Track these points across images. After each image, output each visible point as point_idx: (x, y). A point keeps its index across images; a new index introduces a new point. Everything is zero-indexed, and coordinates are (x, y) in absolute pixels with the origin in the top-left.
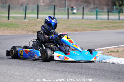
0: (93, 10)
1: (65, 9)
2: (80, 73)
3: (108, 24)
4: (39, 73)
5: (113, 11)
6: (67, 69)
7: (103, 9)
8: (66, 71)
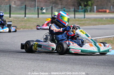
0: (61, 10)
1: (35, 8)
2: (51, 61)
3: (75, 22)
4: (13, 62)
5: (78, 10)
6: (39, 58)
7: (70, 9)
8: (38, 60)
